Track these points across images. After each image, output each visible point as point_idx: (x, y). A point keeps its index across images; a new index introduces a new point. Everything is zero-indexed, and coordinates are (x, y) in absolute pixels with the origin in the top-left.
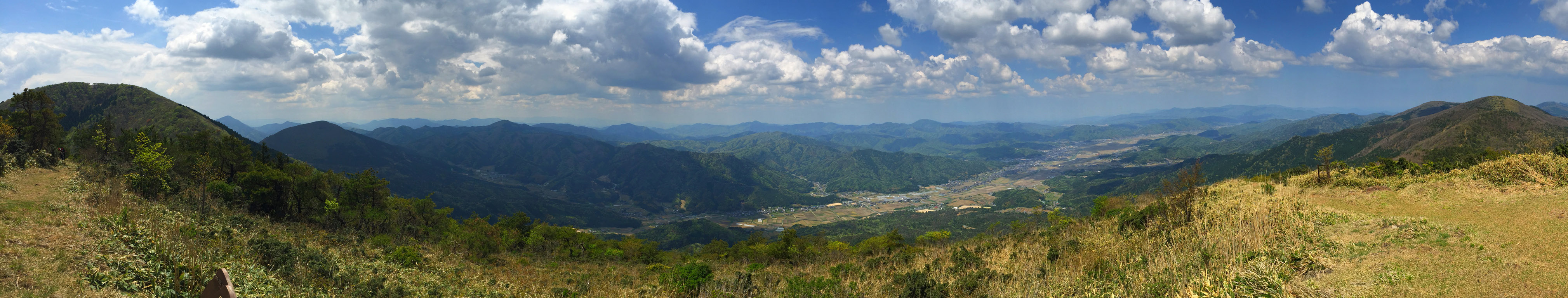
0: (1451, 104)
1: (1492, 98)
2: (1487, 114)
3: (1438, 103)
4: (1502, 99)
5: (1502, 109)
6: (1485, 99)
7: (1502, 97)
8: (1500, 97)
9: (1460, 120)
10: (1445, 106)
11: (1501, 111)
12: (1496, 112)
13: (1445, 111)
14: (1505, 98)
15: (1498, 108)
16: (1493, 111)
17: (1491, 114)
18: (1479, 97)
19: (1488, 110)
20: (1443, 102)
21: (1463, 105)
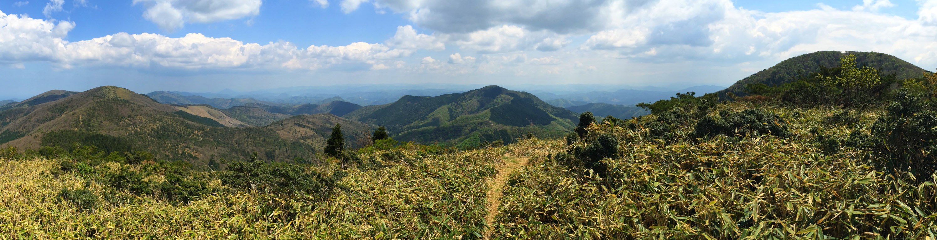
0: (71, 92)
1: (106, 88)
2: (101, 101)
3: (60, 91)
4: (115, 88)
5: (114, 97)
6: (100, 89)
7: (115, 87)
8: (113, 87)
9: (78, 106)
10: (66, 94)
11: (113, 100)
12: (108, 100)
13: (65, 99)
14: (117, 88)
15: (111, 96)
16: (106, 99)
17: (104, 102)
18: (95, 87)
19: (102, 98)
20: (64, 91)
21: (81, 93)
